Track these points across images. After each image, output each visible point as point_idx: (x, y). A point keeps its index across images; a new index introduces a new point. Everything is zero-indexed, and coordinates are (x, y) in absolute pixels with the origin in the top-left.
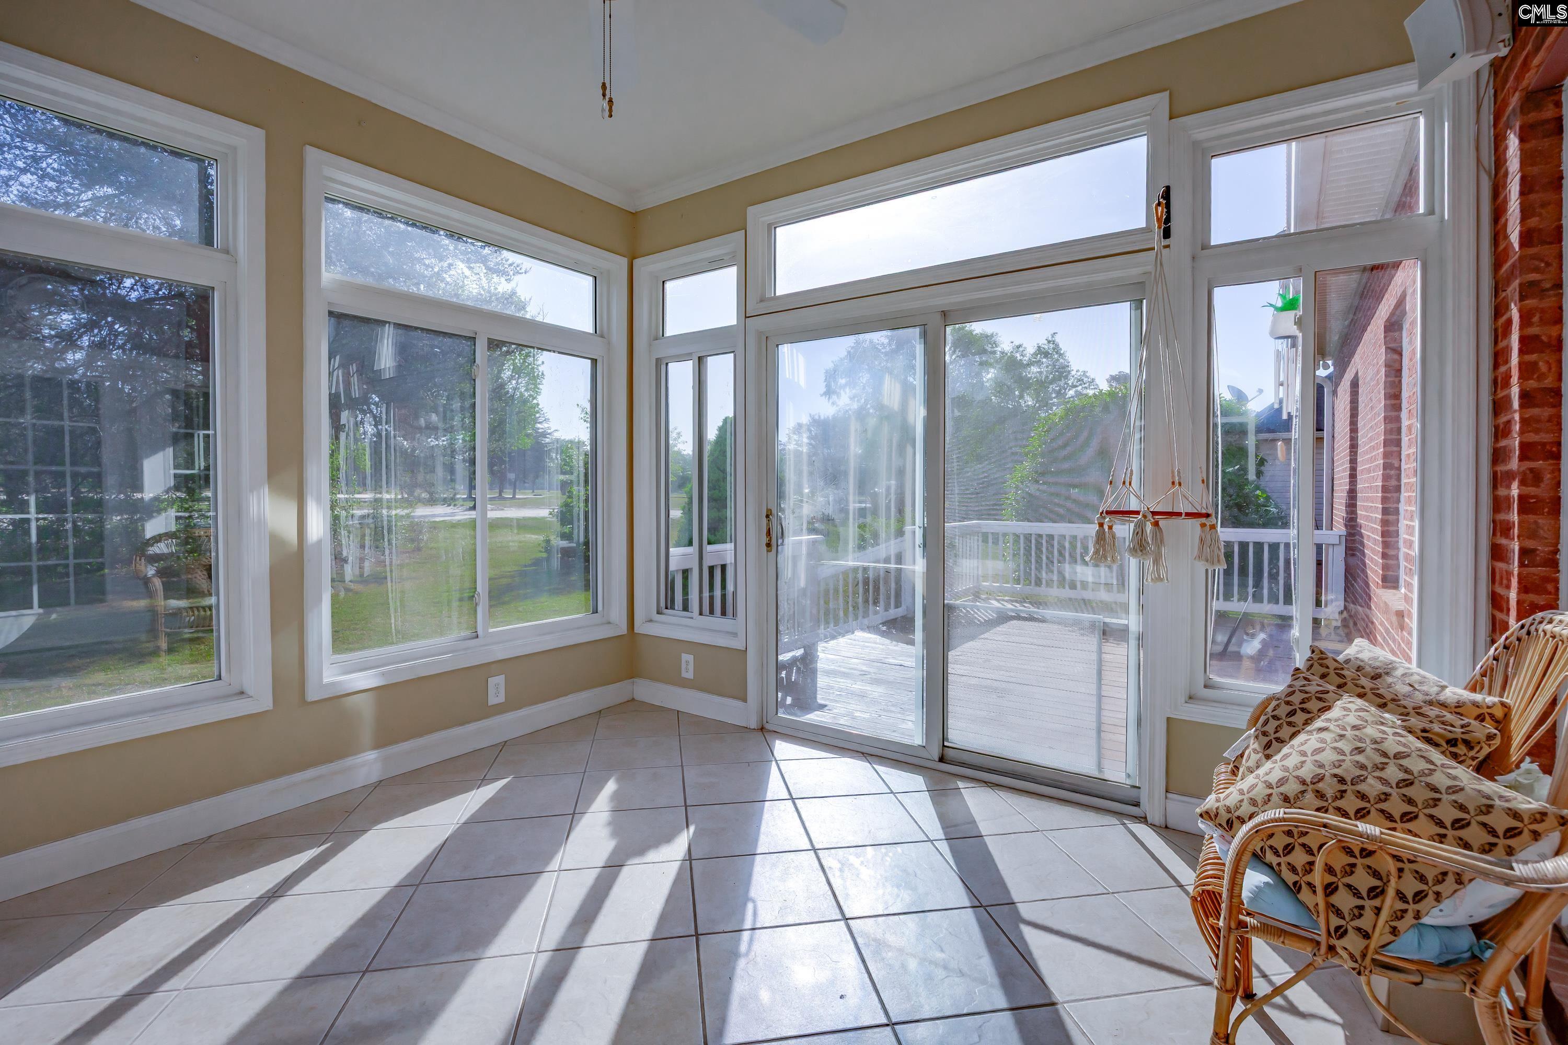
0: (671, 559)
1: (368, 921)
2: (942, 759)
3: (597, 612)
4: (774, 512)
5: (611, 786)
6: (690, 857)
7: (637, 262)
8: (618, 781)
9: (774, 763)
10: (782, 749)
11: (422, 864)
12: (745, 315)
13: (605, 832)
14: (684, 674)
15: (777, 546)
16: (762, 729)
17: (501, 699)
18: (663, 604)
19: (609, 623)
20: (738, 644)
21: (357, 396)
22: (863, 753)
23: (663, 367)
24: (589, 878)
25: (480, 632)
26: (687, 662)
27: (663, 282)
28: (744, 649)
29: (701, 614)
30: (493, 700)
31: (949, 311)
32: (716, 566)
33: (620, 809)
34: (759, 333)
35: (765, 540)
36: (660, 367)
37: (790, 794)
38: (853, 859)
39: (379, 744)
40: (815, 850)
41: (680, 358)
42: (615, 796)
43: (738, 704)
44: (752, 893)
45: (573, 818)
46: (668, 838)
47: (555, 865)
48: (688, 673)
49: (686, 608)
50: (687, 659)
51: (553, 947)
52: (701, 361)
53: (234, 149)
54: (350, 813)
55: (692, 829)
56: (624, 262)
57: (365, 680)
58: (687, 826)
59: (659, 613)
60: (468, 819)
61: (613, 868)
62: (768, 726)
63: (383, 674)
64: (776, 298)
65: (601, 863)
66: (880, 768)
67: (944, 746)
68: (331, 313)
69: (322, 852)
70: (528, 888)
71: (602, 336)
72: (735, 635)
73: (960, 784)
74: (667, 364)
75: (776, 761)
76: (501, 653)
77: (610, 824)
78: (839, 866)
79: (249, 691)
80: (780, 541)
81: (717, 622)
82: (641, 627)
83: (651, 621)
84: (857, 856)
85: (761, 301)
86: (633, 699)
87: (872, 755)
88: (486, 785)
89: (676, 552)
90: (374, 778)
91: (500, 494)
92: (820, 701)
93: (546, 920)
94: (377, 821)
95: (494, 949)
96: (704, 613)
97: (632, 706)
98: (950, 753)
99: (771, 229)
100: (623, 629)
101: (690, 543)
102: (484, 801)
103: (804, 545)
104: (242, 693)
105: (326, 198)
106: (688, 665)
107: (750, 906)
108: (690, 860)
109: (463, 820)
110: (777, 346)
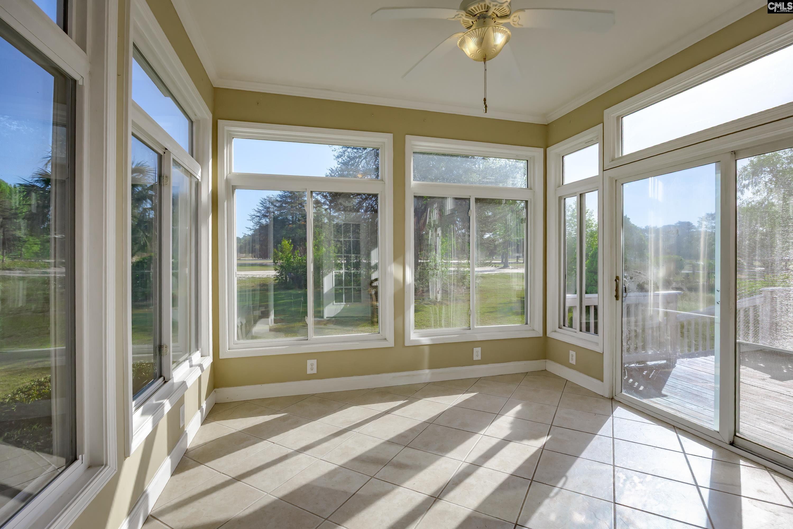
0: (567, 300)
1: (412, 430)
2: (732, 444)
3: (527, 324)
4: (620, 278)
5: (518, 408)
6: (543, 448)
7: (548, 149)
8: (523, 406)
9: (611, 418)
10: (620, 412)
11: (435, 416)
12: (603, 169)
13: (508, 426)
14: (571, 361)
15: (622, 297)
16: (612, 399)
17: (479, 358)
18: (562, 323)
19: (534, 330)
20: (598, 349)
21: (437, 223)
22: (674, 426)
23: (563, 201)
24: (494, 442)
25: (471, 327)
26: (572, 356)
27: (563, 157)
28: (602, 353)
29: (581, 331)
30: (475, 358)
31: (737, 151)
32: (591, 306)
33: (519, 417)
34: (611, 179)
35: (614, 293)
36: (561, 200)
37: (613, 435)
38: (636, 479)
39: (430, 368)
40: (614, 466)
41: (571, 195)
42: (519, 412)
43: (599, 382)
44: (568, 474)
45: (497, 415)
46: (536, 437)
47: (482, 432)
48: (573, 361)
49: (571, 326)
50: (572, 353)
51: (470, 462)
52: (581, 196)
53: (384, 143)
54: (417, 391)
55: (549, 437)
56: (542, 150)
57: (425, 341)
58: (548, 435)
59: (559, 328)
60: (456, 405)
61: (506, 441)
62: (615, 398)
63: (432, 339)
64: (623, 157)
65: (502, 438)
66: (682, 438)
67: (735, 435)
68: (415, 197)
69: (405, 402)
70: (469, 438)
71: (531, 189)
72: (597, 344)
73: (742, 462)
74: (565, 199)
75: (613, 417)
76: (479, 337)
77: (512, 423)
78: (624, 478)
79: (388, 339)
80: (624, 294)
81: (590, 336)
82: (549, 334)
83: (555, 331)
84: (639, 477)
85: (613, 160)
86: (546, 370)
87: (680, 429)
88: (467, 393)
89: (569, 296)
90: (427, 381)
91: (517, 261)
92: (664, 392)
93: (472, 451)
94: (425, 396)
95: (449, 455)
96: (583, 331)
97: (544, 373)
98: (738, 441)
99: (619, 119)
100: (541, 334)
101: (576, 293)
102: (464, 399)
103: (660, 297)
104: (386, 339)
105: (413, 152)
106: (573, 357)
107: (564, 479)
108: (543, 449)
109: (454, 405)
110: (622, 184)
